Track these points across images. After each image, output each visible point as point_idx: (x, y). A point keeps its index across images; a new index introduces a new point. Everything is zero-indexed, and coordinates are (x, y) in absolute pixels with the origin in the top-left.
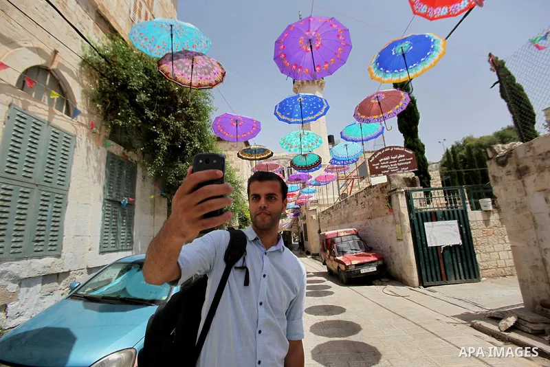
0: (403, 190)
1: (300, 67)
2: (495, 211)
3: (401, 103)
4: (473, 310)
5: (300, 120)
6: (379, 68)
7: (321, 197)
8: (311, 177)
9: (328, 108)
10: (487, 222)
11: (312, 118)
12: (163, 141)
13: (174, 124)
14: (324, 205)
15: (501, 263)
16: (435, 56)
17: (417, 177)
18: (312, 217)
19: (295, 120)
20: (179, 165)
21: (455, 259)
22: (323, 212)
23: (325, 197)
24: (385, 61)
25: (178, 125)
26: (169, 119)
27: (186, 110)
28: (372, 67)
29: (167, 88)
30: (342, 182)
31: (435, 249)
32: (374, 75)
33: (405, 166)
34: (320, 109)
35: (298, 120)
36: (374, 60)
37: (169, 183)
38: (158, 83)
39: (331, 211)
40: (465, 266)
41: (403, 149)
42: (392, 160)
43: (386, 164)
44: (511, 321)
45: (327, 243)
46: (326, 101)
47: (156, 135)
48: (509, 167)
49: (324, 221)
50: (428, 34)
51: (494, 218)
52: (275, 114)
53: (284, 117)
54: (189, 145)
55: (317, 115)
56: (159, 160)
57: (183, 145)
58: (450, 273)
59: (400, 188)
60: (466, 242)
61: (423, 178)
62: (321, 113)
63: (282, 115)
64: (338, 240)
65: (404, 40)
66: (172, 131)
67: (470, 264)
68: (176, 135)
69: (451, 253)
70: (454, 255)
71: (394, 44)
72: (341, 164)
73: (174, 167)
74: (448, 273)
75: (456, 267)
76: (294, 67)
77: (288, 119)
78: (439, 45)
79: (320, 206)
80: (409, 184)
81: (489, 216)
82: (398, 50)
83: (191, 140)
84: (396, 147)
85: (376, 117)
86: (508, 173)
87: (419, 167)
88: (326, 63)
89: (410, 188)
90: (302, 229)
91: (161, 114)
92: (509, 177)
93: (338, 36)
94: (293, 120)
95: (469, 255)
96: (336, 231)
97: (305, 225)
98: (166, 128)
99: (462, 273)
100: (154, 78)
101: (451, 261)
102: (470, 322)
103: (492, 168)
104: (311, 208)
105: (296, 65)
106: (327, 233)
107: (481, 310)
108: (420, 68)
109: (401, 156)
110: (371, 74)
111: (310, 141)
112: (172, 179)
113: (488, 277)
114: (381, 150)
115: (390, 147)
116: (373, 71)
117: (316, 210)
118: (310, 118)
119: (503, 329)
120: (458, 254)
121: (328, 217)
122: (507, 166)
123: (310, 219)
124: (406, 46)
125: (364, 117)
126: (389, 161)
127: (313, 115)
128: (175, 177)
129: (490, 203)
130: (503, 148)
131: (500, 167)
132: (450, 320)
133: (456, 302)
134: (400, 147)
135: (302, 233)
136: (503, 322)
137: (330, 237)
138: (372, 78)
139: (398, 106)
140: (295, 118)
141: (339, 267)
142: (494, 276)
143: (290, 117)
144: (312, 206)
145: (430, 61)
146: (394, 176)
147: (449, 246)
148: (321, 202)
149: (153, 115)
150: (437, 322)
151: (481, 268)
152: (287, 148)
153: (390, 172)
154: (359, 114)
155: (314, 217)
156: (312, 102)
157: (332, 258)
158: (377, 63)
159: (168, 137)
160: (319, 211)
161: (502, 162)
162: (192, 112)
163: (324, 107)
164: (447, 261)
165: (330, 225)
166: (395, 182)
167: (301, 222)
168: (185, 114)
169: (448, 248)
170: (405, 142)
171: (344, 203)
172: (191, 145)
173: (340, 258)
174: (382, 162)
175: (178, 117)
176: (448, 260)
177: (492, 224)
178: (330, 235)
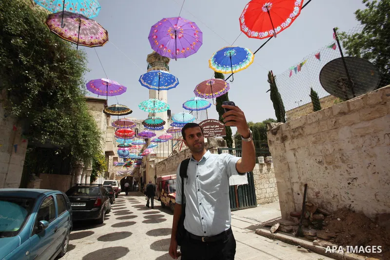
0: (217, 148)
1: (166, 48)
2: (266, 164)
3: (224, 89)
4: (255, 223)
5: (157, 88)
6: (215, 62)
7: (159, 152)
8: (155, 135)
9: (178, 83)
10: (261, 170)
11: (166, 87)
12: (34, 87)
13: (48, 74)
14: (160, 158)
15: (267, 195)
16: (248, 62)
17: (225, 141)
18: (151, 166)
19: (154, 87)
20: (48, 110)
21: (244, 194)
22: (160, 162)
23: (162, 152)
24: (219, 58)
25: (52, 75)
26: (44, 68)
27: (62, 65)
28: (211, 60)
29: (46, 42)
30: (175, 142)
31: (233, 187)
32: (212, 65)
33: (218, 133)
34: (172, 83)
35: (156, 87)
36: (213, 56)
37: (33, 125)
38: (38, 35)
39: (166, 162)
40: (249, 197)
41: (218, 122)
42: (212, 128)
43: (207, 131)
44: (277, 226)
45: (162, 184)
46: (177, 79)
47: (27, 80)
48: (278, 136)
49: (159, 169)
50: (246, 49)
51: (265, 168)
52: (140, 81)
53: (145, 84)
54: (61, 94)
55: (169, 87)
56: (27, 102)
57: (55, 93)
58: (241, 203)
59: (215, 147)
60: (250, 182)
61: (229, 142)
62: (173, 86)
63: (145, 82)
64: (171, 181)
65: (232, 48)
66: (45, 79)
67: (252, 197)
68: (49, 84)
69: (242, 189)
70: (244, 191)
71: (226, 49)
72: (178, 126)
73: (41, 111)
74: (240, 203)
75: (244, 198)
76: (161, 46)
77: (148, 85)
78: (251, 57)
79: (157, 158)
80: (220, 144)
81: (262, 167)
82: (227, 54)
83: (63, 91)
84: (214, 120)
85: (208, 95)
86: (277, 139)
87: (227, 134)
88: (184, 49)
89: (221, 148)
90: (142, 175)
91: (36, 62)
92: (278, 142)
93: (195, 34)
94: (152, 87)
95: (251, 191)
96: (169, 176)
97: (145, 172)
98: (39, 75)
99: (247, 202)
100: (34, 30)
101: (242, 195)
102: (255, 230)
103: (270, 136)
104: (151, 160)
105: (163, 45)
106: (163, 177)
107: (259, 223)
108: (238, 68)
109: (216, 126)
110: (210, 64)
111: (160, 106)
112: (37, 121)
113: (261, 204)
114: (204, 121)
115: (211, 120)
116: (212, 62)
117: (154, 161)
118: (164, 88)
119: (273, 232)
120: (246, 190)
121: (163, 167)
122: (277, 135)
123: (149, 167)
124: (233, 52)
125: (200, 93)
126: (209, 128)
127: (167, 86)
128: (42, 120)
129: (263, 159)
130: (275, 125)
131: (273, 135)
132: (244, 231)
133: (245, 220)
134: (217, 121)
135: (141, 178)
136: (273, 227)
137: (165, 179)
138: (210, 67)
139: (222, 91)
140: (153, 85)
141: (170, 201)
142: (263, 203)
143: (150, 84)
144: (151, 158)
145: (244, 65)
146: (211, 139)
147: (241, 185)
148: (158, 156)
149: (27, 61)
150: (237, 232)
151: (257, 198)
152: (143, 109)
153: (209, 136)
154: (197, 91)
155: (152, 166)
156: (167, 77)
157: (165, 195)
158: (214, 58)
159: (39, 83)
160: (156, 161)
161: (274, 133)
162: (68, 68)
163: (175, 83)
164: (239, 195)
165: (164, 171)
166: (212, 143)
167: (142, 170)
168: (60, 68)
169: (241, 186)
170: (220, 117)
171: (175, 156)
172: (62, 95)
173: (172, 194)
174: (205, 129)
175: (52, 69)
176: (241, 194)
177: (263, 172)
178: (165, 178)
